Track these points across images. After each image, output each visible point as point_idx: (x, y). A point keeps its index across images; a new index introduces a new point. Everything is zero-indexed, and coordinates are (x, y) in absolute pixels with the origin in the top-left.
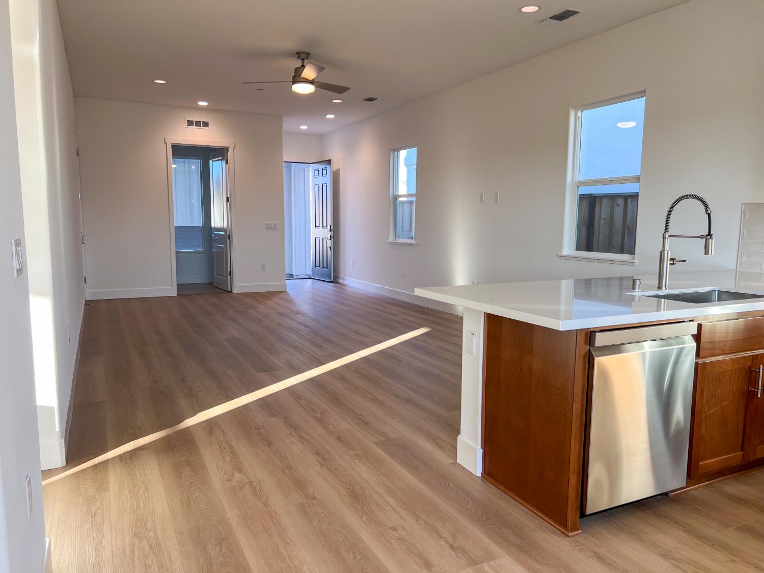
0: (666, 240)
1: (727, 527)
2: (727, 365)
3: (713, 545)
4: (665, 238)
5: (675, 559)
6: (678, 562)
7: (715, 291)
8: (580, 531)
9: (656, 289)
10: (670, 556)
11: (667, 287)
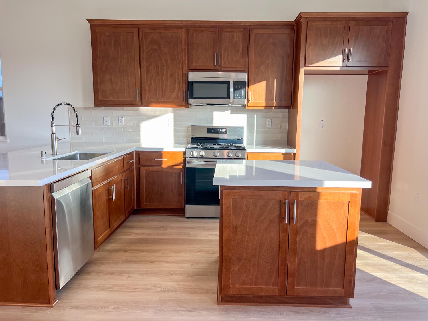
0: (54, 127)
1: (118, 264)
2: (102, 189)
3: (118, 274)
4: (53, 126)
5: (108, 288)
6: (110, 289)
7: (77, 153)
8: (57, 301)
9: (52, 156)
10: (106, 288)
11: (57, 154)
